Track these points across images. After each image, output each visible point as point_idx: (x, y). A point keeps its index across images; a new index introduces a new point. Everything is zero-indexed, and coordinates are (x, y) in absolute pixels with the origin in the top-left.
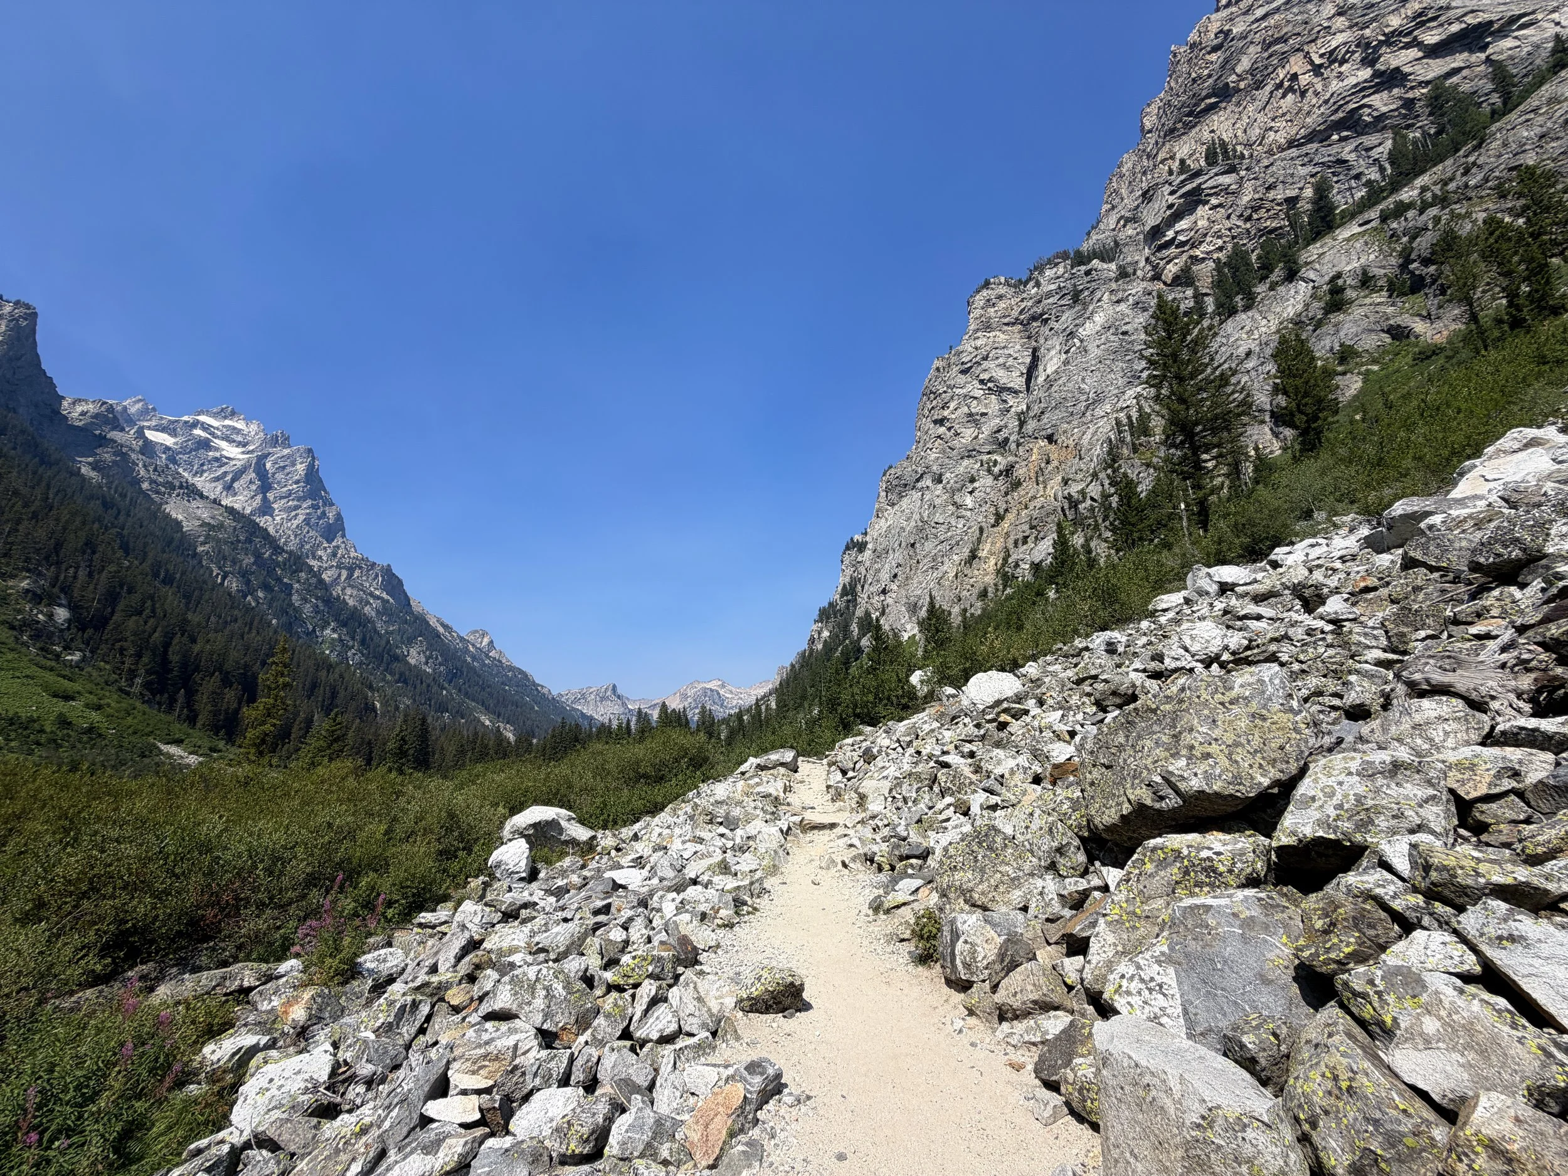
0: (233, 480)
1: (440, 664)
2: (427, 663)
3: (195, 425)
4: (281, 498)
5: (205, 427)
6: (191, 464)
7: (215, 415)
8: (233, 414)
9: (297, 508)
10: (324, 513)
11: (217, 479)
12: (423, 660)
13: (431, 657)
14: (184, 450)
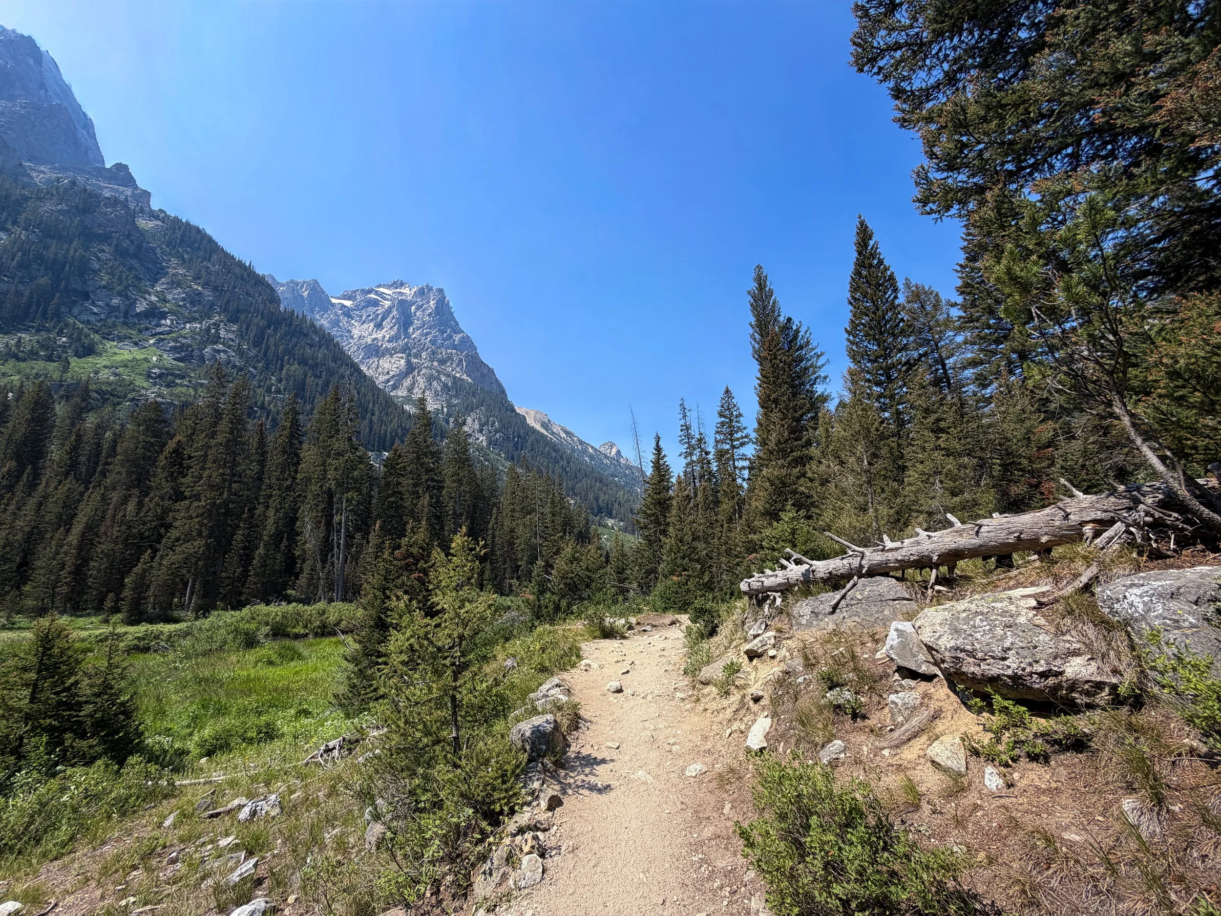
0: (383, 320)
1: (496, 432)
2: (481, 431)
3: (370, 291)
4: (418, 328)
5: (377, 293)
6: (361, 316)
7: (389, 287)
8: (402, 284)
9: (427, 334)
10: (450, 337)
11: (372, 320)
12: (477, 427)
13: (486, 424)
14: (358, 308)
